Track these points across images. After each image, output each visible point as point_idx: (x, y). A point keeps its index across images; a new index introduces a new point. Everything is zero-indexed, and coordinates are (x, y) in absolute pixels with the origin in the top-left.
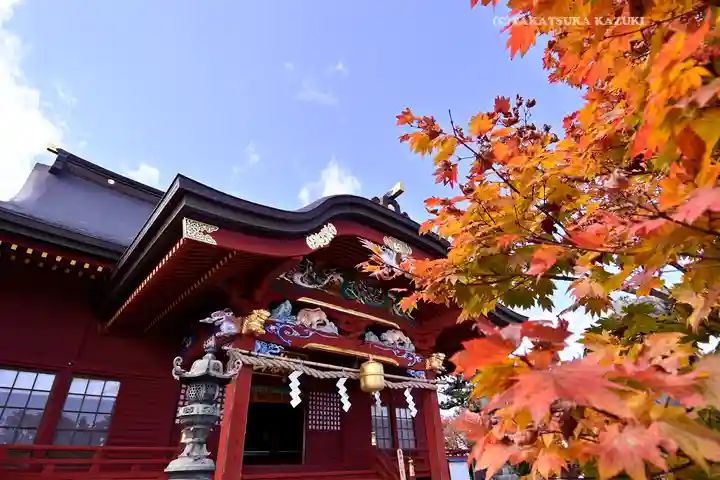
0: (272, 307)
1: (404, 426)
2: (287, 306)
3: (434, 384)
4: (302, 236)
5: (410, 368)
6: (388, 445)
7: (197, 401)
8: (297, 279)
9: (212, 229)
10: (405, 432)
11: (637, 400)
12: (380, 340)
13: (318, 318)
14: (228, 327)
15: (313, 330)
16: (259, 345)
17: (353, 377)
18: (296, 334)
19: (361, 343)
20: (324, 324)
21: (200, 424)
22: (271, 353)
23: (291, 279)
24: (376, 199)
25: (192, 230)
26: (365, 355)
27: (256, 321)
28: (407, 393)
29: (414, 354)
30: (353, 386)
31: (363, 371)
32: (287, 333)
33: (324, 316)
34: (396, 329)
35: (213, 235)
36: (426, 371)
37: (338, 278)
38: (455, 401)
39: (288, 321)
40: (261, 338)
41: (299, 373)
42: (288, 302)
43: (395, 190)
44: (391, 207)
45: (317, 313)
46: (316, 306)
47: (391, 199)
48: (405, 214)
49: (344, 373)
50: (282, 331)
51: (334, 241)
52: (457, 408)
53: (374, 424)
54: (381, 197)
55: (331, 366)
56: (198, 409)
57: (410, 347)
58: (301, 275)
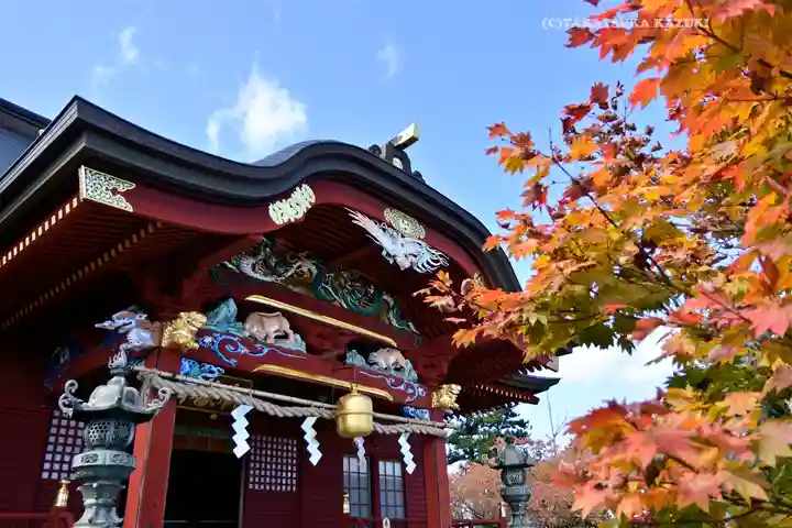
0: (207, 308)
1: (390, 487)
2: (229, 308)
3: (442, 428)
4: (264, 203)
5: (410, 404)
6: (365, 513)
7: (102, 445)
8: (247, 266)
9: (126, 186)
10: (391, 494)
11: (710, 454)
12: (369, 363)
13: (277, 327)
14: (138, 337)
15: (271, 345)
16: (186, 364)
17: (326, 416)
18: (243, 350)
19: (340, 366)
20: (286, 336)
21: (106, 479)
22: (204, 378)
23: (238, 267)
24: (375, 148)
25: (95, 188)
26: (347, 384)
27: (185, 328)
28: (402, 441)
29: (416, 385)
30: (325, 428)
31: (342, 407)
32: (230, 348)
33: (286, 326)
34: (393, 347)
35: (127, 195)
36: (432, 411)
37: (308, 267)
38: (461, 452)
39: (232, 331)
40: (191, 355)
41: (248, 409)
42: (231, 302)
43: (405, 135)
44: (397, 163)
45: (275, 321)
46: (274, 309)
47: (398, 150)
48: (418, 174)
49: (312, 410)
50: (223, 344)
51: (311, 213)
52: (463, 462)
53: (346, 484)
54: (382, 144)
55: (295, 399)
56: (104, 457)
57: (410, 374)
58: (252, 261)
